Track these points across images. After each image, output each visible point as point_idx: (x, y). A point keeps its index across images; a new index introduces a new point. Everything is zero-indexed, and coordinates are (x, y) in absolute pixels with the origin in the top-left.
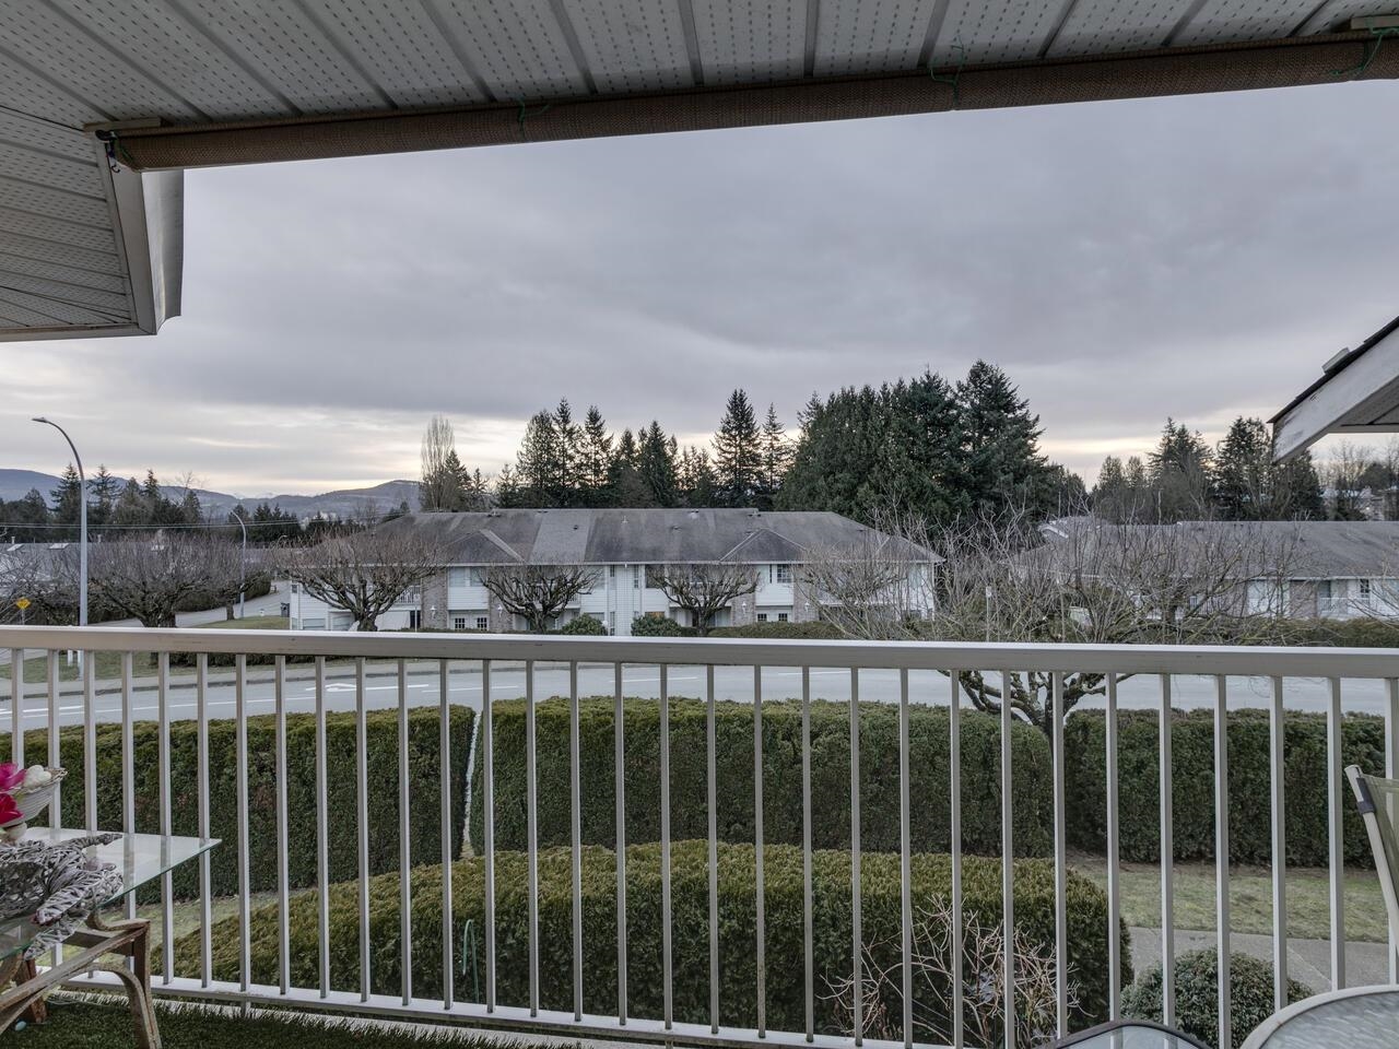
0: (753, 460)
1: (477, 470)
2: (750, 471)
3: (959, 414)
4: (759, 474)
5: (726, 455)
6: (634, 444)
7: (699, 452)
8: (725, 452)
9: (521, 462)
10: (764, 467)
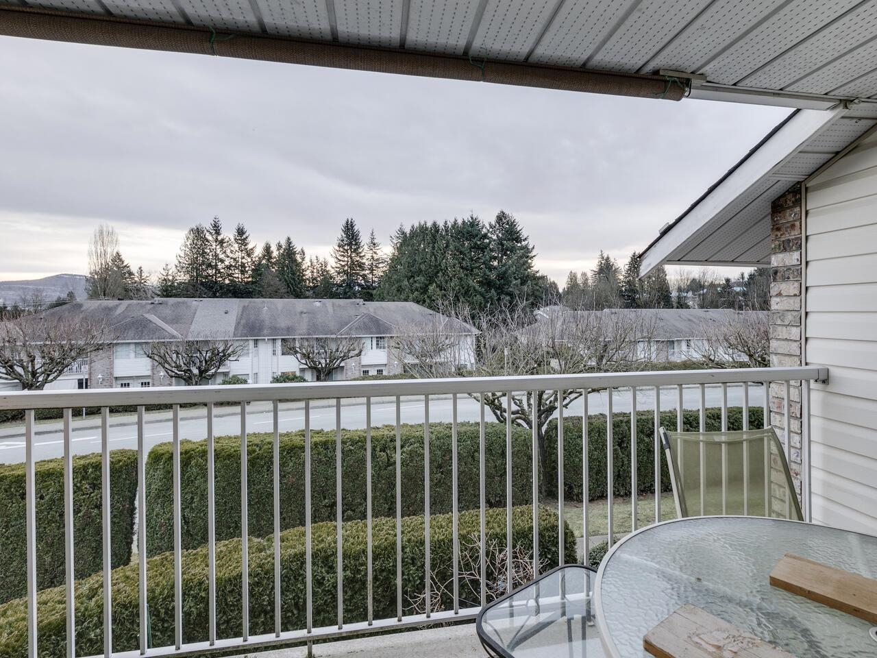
0: (360, 266)
1: (140, 268)
2: (358, 274)
3: (490, 242)
4: (364, 276)
5: (341, 263)
6: (272, 252)
7: (321, 260)
8: (340, 260)
9: (180, 262)
10: (367, 272)
